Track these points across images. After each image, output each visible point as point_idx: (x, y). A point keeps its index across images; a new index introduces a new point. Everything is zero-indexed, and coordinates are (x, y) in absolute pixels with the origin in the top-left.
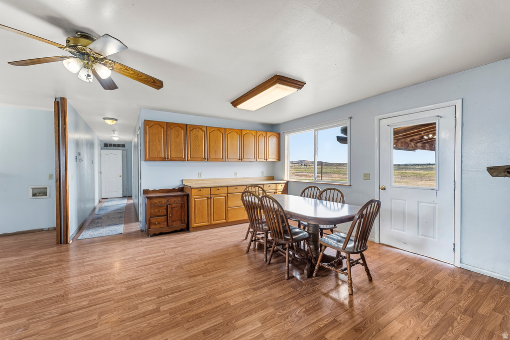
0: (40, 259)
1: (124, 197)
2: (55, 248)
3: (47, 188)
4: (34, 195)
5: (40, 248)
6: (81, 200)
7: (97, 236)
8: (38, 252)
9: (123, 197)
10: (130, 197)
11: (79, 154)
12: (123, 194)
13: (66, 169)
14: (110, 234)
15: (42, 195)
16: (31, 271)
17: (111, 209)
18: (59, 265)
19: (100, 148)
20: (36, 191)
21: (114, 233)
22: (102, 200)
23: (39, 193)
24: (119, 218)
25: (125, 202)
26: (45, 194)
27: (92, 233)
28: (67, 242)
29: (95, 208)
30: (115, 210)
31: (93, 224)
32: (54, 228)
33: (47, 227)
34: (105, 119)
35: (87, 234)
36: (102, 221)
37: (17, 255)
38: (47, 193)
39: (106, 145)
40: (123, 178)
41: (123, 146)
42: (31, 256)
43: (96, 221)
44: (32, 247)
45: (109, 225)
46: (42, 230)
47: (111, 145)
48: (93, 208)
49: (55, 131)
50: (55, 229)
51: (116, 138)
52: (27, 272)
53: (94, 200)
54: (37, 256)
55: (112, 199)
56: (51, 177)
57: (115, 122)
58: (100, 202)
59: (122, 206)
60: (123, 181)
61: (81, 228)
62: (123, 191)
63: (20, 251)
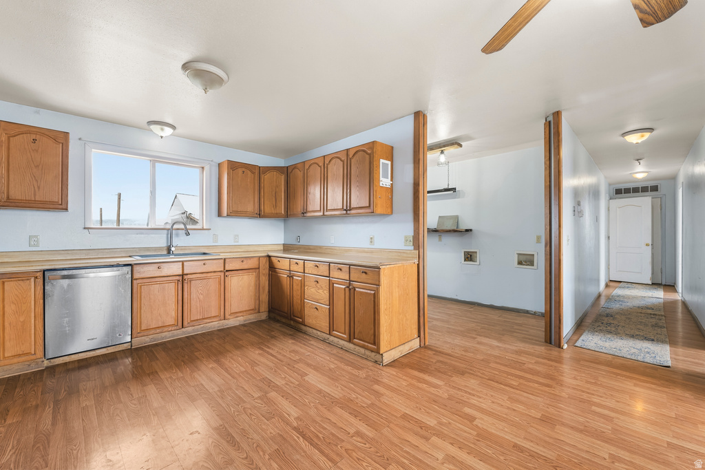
0: (523, 359)
1: (655, 285)
2: (543, 348)
3: (533, 255)
4: (520, 263)
5: (524, 340)
6: (579, 278)
7: (612, 353)
8: (521, 346)
9: (653, 284)
10: (671, 287)
11: (579, 204)
12: (652, 278)
13: (560, 226)
14: (640, 358)
15: (528, 265)
16: (512, 375)
17: (630, 304)
18: (548, 386)
19: (608, 198)
20: (522, 258)
21: (648, 359)
22: (611, 283)
23: (526, 261)
24: (652, 326)
25: (659, 295)
26: (531, 263)
27: (601, 343)
28: (559, 346)
29: (599, 296)
30: (642, 308)
31: (600, 324)
32: (542, 313)
33: (534, 310)
34: (624, 134)
35: (592, 341)
36: (616, 322)
37: (500, 340)
38: (533, 262)
39: (618, 192)
40: (652, 248)
41: (655, 188)
42: (514, 348)
43: (606, 319)
44: (515, 334)
45: (632, 336)
46: (527, 312)
47: (627, 191)
48: (596, 295)
49: (546, 168)
50: (543, 315)
51: (640, 173)
52: (509, 374)
53: (598, 281)
54: (519, 353)
55: (629, 285)
56: (539, 239)
57: (647, 135)
58: (607, 286)
59: (654, 301)
60: (653, 254)
61: (580, 326)
62: (653, 274)
63: (503, 335)
